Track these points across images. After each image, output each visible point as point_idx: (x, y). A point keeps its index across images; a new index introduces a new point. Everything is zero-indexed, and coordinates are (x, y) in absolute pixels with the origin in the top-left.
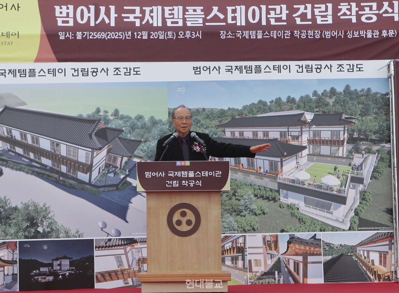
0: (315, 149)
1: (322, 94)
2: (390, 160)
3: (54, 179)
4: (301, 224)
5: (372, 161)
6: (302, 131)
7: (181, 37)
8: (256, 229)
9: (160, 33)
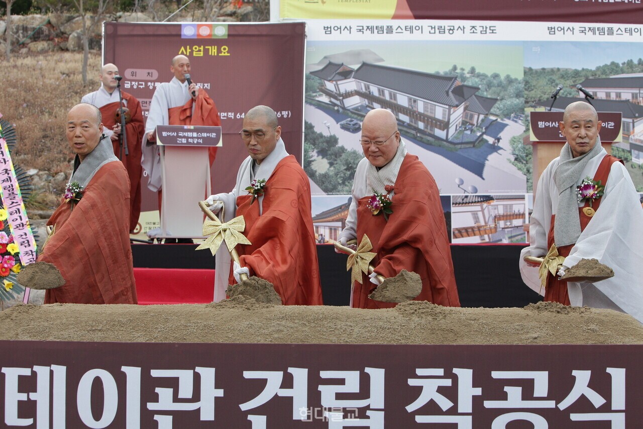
3: (412, 136)
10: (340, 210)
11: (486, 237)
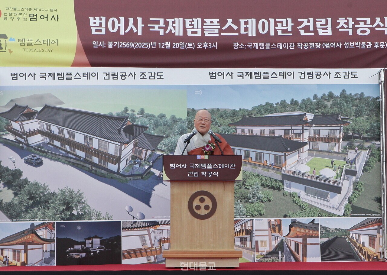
0: (315, 145)
1: (322, 97)
2: (380, 156)
3: (87, 169)
4: (302, 210)
5: (364, 156)
6: (303, 130)
7: (200, 47)
8: (262, 214)
9: (181, 44)
10: (23, 234)
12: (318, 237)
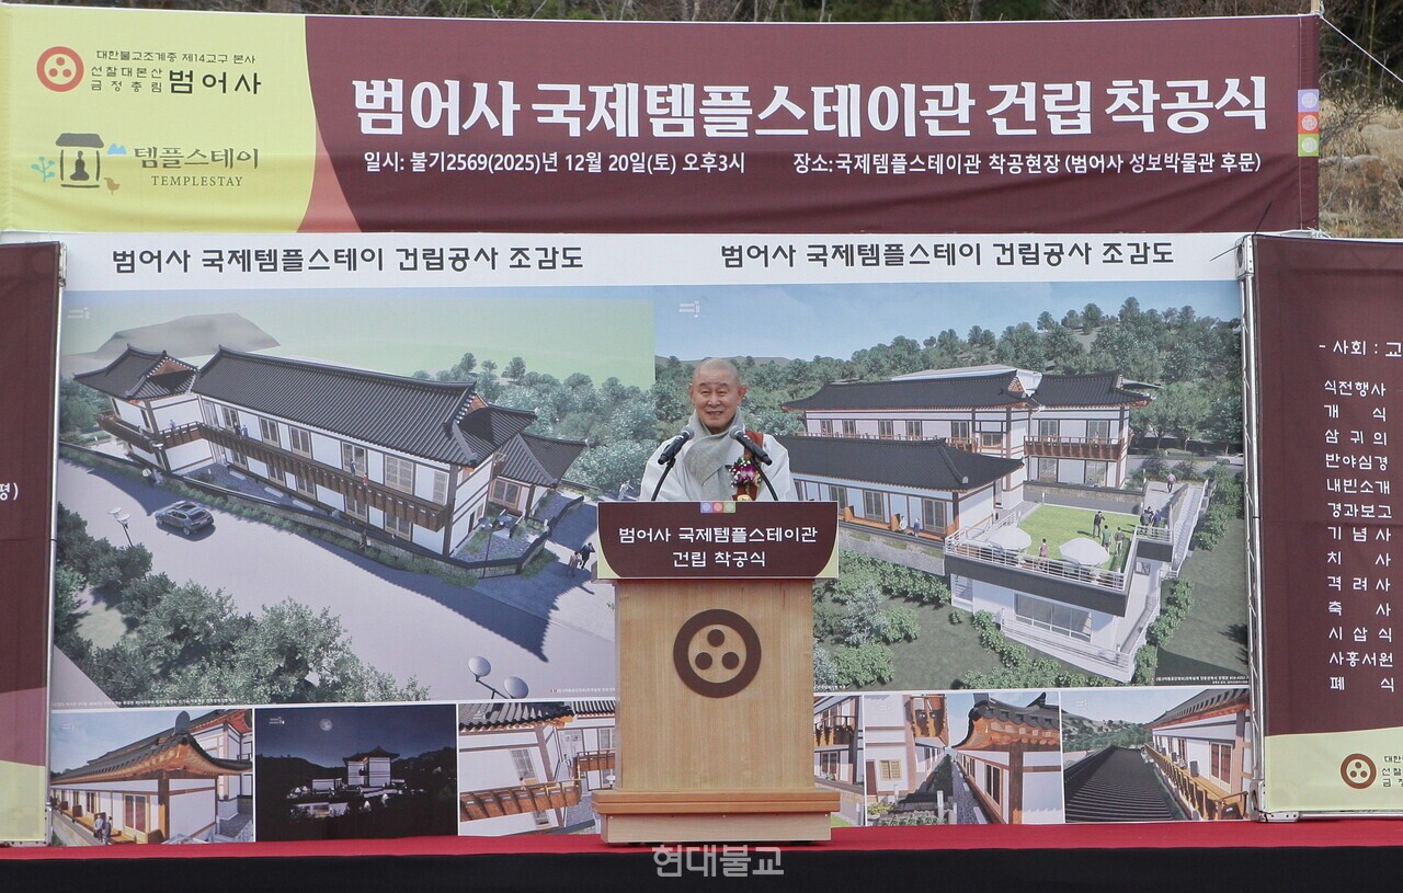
0: (1045, 468)
1: (1064, 321)
2: (1242, 498)
3: (350, 545)
4: (1006, 667)
5: (1193, 500)
6: (1009, 421)
7: (691, 168)
8: (887, 679)
9: (635, 157)
10: (154, 747)
11: (551, 814)
12: (1056, 748)
